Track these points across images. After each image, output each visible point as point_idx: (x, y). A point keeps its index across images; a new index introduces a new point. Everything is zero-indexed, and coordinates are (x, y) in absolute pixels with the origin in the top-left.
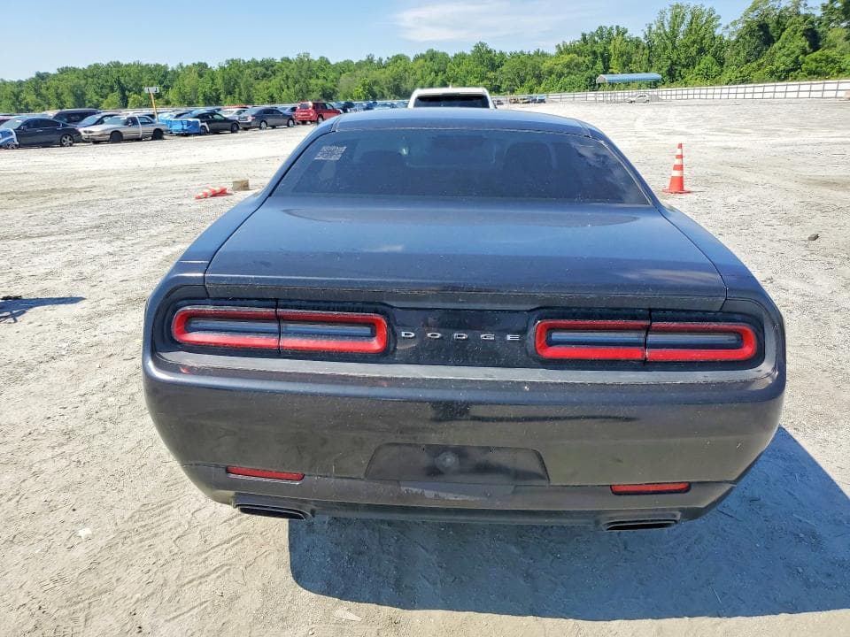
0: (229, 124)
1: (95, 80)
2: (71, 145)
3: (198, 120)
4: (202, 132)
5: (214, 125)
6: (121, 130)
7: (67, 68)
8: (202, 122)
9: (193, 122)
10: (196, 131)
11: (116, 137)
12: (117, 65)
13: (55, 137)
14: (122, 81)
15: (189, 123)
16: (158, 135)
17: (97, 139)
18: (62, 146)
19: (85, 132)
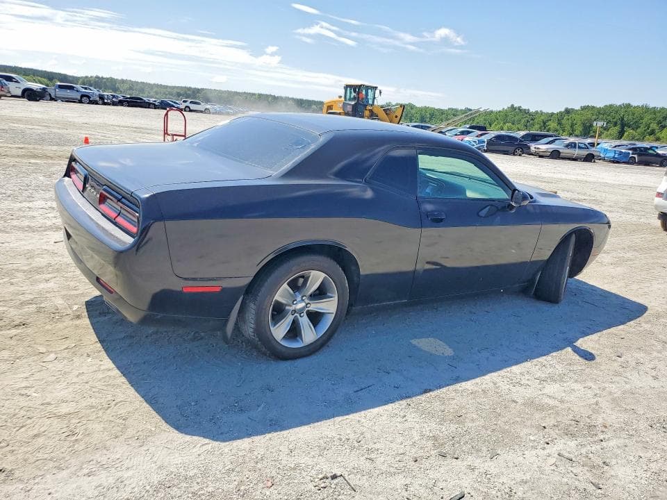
0: (660, 159)
1: (605, 116)
2: (520, 155)
3: (631, 152)
4: (631, 162)
5: (644, 158)
6: (561, 151)
7: (588, 106)
8: (633, 154)
9: (625, 153)
10: (624, 160)
11: (555, 155)
12: (629, 106)
13: (511, 149)
14: (625, 119)
15: (621, 153)
16: (590, 158)
17: (541, 154)
18: (514, 155)
19: (535, 148)
